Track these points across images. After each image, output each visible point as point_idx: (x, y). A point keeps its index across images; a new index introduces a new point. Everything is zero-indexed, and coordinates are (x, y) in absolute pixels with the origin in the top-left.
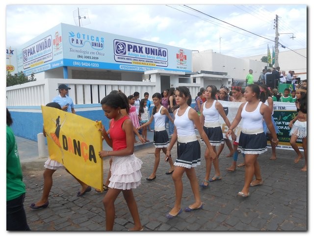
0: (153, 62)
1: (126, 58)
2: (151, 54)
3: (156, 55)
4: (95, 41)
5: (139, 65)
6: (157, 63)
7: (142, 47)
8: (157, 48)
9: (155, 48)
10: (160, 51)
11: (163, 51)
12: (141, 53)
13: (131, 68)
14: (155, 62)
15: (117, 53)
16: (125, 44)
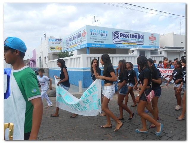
0: (135, 42)
1: (119, 41)
2: (134, 38)
3: (137, 38)
4: (103, 33)
5: (126, 44)
6: (137, 43)
7: (128, 34)
8: (137, 34)
9: (136, 34)
10: (139, 36)
11: (141, 36)
12: (128, 38)
13: (122, 46)
14: (136, 43)
15: (114, 38)
16: (119, 33)
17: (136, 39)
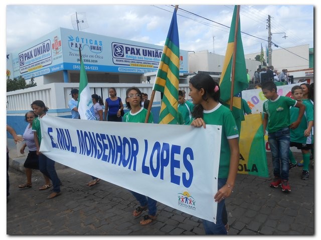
0: (150, 63)
1: (124, 60)
2: (149, 56)
3: (154, 56)
4: (93, 45)
5: (137, 67)
6: (154, 64)
7: (139, 49)
8: (154, 50)
9: (152, 50)
10: (157, 52)
11: (160, 53)
12: (138, 55)
13: (129, 70)
14: (152, 64)
15: (116, 55)
16: (122, 47)
17: (153, 58)
